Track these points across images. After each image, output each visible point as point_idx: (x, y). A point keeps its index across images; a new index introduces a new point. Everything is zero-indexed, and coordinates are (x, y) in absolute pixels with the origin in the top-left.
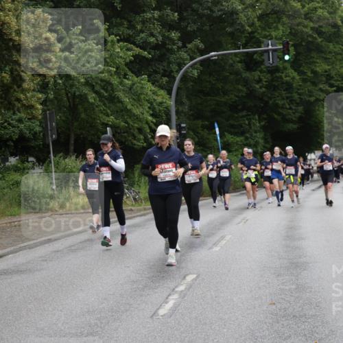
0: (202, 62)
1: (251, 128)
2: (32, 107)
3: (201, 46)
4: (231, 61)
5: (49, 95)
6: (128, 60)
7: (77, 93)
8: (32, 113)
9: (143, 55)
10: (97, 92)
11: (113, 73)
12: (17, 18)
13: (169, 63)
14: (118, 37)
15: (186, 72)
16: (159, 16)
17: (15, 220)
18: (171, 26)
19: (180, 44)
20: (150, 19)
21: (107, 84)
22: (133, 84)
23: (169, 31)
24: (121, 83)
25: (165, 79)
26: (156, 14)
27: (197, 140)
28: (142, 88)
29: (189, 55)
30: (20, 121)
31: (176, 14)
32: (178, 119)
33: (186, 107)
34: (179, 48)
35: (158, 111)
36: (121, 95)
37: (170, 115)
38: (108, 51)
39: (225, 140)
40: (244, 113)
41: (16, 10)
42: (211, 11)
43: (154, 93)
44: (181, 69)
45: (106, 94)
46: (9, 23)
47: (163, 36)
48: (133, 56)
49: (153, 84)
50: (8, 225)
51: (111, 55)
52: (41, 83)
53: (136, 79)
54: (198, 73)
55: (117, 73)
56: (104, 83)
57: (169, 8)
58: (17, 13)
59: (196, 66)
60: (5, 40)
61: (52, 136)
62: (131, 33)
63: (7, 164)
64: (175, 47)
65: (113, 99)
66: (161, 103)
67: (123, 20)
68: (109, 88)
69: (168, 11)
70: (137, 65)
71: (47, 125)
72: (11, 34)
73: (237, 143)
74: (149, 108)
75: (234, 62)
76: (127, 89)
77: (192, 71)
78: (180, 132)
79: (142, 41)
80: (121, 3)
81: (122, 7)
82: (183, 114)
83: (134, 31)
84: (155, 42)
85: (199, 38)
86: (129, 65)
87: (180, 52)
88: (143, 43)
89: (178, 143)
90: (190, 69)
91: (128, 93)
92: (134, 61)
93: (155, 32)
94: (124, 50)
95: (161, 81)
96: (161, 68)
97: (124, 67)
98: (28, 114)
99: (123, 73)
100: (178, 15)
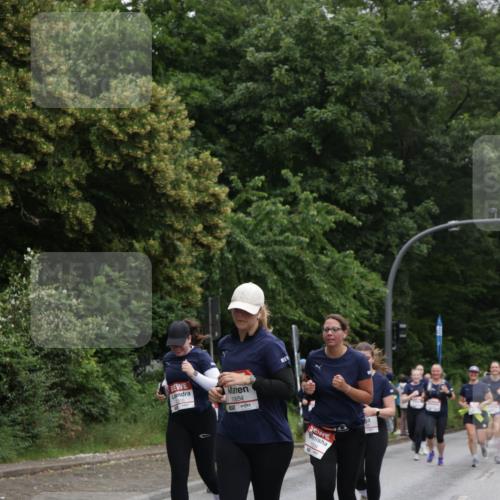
0: (435, 235)
2: (187, 289)
3: (435, 210)
4: (477, 235)
5: (213, 275)
6: (327, 228)
7: (253, 273)
8: (187, 298)
9: (350, 221)
10: (280, 274)
12: (175, 164)
13: (387, 233)
14: (315, 195)
15: (411, 247)
16: (376, 165)
17: (156, 451)
18: (388, 178)
19: (405, 205)
20: (361, 169)
21: (295, 262)
22: (333, 263)
23: (388, 187)
24: (316, 260)
25: (379, 257)
26: (371, 161)
27: (421, 346)
28: (346, 268)
29: (416, 222)
30: (170, 308)
31: (401, 162)
32: (395, 315)
33: (409, 299)
34: (403, 212)
35: (366, 303)
36: (315, 277)
37: (384, 311)
38: (300, 213)
39: (464, 349)
41: (174, 152)
42: (451, 159)
44: (404, 243)
45: (291, 276)
46: (163, 171)
47: (380, 193)
48: (335, 222)
49: (362, 263)
50: (147, 458)
51: (303, 220)
52: (202, 256)
53: (337, 255)
54: (428, 248)
55: (310, 246)
56: (292, 260)
57: (390, 153)
58: (175, 157)
59: (426, 239)
60: (157, 194)
61: (213, 334)
62: (333, 188)
63: (148, 368)
64: (396, 210)
65: (304, 284)
66: (372, 292)
67: (322, 170)
68: (299, 268)
69: (390, 158)
70: (341, 236)
71: (207, 317)
72: (165, 187)
73: (480, 355)
74: (354, 297)
75: (482, 235)
76: (323, 269)
77: (419, 247)
78: (398, 335)
79: (348, 198)
80: (323, 143)
81: (322, 151)
82: (403, 309)
83: (337, 185)
84: (368, 201)
85: (432, 198)
86: (329, 235)
87: (403, 218)
88: (349, 201)
89: (393, 351)
90: (418, 244)
91: (325, 276)
92: (337, 230)
93: (368, 187)
94: (323, 212)
95: (372, 259)
96: (374, 240)
97: (322, 237)
98: (182, 299)
99: (319, 247)
100: (404, 163)
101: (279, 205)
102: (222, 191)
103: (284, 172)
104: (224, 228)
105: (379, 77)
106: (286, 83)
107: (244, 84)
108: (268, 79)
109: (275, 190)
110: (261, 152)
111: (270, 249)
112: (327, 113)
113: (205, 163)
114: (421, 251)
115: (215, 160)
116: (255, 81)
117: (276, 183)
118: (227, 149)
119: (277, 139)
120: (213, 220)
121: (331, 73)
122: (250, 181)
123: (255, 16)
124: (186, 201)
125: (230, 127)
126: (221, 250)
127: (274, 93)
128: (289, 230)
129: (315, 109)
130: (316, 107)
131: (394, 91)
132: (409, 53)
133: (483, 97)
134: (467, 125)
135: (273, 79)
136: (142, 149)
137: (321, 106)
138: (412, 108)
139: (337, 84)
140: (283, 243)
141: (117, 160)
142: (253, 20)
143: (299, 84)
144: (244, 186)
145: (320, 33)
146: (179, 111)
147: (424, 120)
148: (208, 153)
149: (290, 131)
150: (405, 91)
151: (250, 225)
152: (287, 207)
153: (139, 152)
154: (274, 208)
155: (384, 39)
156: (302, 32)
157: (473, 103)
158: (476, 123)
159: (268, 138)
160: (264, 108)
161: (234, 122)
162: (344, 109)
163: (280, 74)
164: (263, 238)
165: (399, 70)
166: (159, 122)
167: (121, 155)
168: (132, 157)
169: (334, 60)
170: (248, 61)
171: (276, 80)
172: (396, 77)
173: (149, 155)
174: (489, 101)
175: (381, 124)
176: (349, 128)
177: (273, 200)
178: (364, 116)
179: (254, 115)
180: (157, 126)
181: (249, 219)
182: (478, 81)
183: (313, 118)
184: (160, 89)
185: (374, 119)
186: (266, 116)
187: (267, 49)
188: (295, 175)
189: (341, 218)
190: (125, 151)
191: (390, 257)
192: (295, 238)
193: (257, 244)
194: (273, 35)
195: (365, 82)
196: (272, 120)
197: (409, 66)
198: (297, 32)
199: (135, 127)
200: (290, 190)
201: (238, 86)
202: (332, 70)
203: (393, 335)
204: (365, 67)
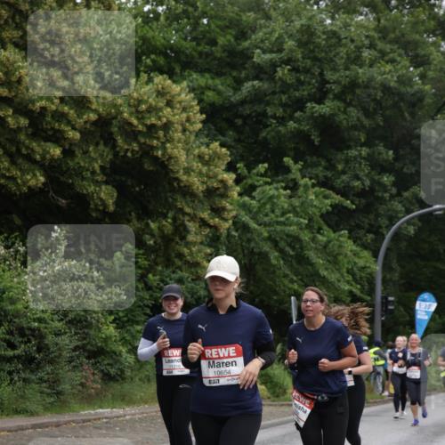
0: (421, 217)
2: (197, 264)
5: (221, 251)
6: (324, 211)
7: (256, 250)
8: (197, 273)
9: (345, 205)
10: (282, 251)
12: (187, 155)
13: (378, 215)
14: (313, 181)
15: (399, 228)
16: (368, 154)
18: (383, 168)
19: (394, 191)
20: (355, 158)
21: (294, 240)
22: (329, 242)
23: (379, 174)
24: (313, 239)
25: (370, 236)
26: (365, 151)
27: (408, 318)
28: (340, 246)
29: (404, 206)
30: (181, 281)
31: (391, 152)
32: (385, 289)
33: (397, 275)
34: (392, 197)
35: (358, 277)
36: (312, 255)
37: (375, 285)
38: (300, 197)
41: (187, 142)
43: (356, 254)
44: (393, 225)
45: (292, 253)
46: (177, 157)
47: (373, 181)
48: (331, 206)
49: (354, 242)
51: (302, 203)
52: (210, 235)
53: (332, 235)
54: (415, 230)
55: (309, 227)
56: (291, 239)
57: (382, 144)
58: (187, 147)
59: (413, 221)
60: (171, 178)
62: (330, 175)
65: (302, 259)
66: (363, 268)
67: (320, 159)
68: (297, 246)
69: (381, 148)
70: (336, 218)
72: (178, 172)
74: (348, 272)
76: (320, 247)
77: (406, 228)
78: (386, 307)
79: (343, 185)
80: (320, 135)
81: (320, 141)
82: (391, 284)
83: (333, 172)
84: (361, 186)
85: (419, 185)
86: (326, 217)
87: (392, 202)
88: (344, 187)
89: (382, 321)
90: (405, 225)
91: (321, 253)
92: (332, 213)
93: (361, 174)
94: (321, 197)
95: (364, 239)
96: (366, 222)
97: (319, 219)
98: (192, 273)
99: (316, 227)
100: (394, 153)
101: (281, 191)
102: (230, 177)
103: (286, 159)
104: (231, 210)
105: (373, 76)
106: (288, 81)
107: (250, 83)
108: (272, 78)
109: (278, 176)
110: (265, 143)
111: (272, 228)
112: (325, 108)
113: (215, 153)
114: (409, 232)
115: (224, 150)
116: (261, 80)
117: (278, 170)
118: (235, 140)
119: (280, 131)
120: (221, 203)
121: (329, 73)
122: (254, 168)
123: (263, 21)
124: (195, 187)
125: (236, 121)
126: (228, 229)
127: (278, 90)
128: (289, 212)
129: (314, 105)
130: (316, 103)
131: (385, 88)
132: (400, 55)
135: (277, 78)
136: (158, 139)
137: (320, 101)
138: (402, 104)
139: (334, 83)
140: (283, 224)
141: (137, 149)
142: (260, 25)
143: (301, 83)
144: (249, 172)
145: (319, 37)
146: (192, 107)
147: (413, 115)
148: (217, 144)
149: (292, 125)
150: (396, 89)
151: (254, 207)
152: (288, 191)
153: (155, 142)
154: (276, 193)
155: (378, 42)
156: (303, 36)
159: (273, 130)
160: (268, 104)
161: (241, 116)
162: (341, 105)
163: (283, 74)
164: (266, 219)
165: (390, 71)
166: (174, 115)
167: (138, 142)
168: (149, 146)
169: (334, 61)
170: (254, 62)
171: (280, 79)
172: (389, 77)
173: (163, 143)
175: (374, 119)
176: (345, 122)
177: (275, 185)
178: (358, 111)
179: (259, 110)
180: (172, 119)
181: (254, 202)
183: (313, 113)
184: (174, 86)
185: (367, 114)
186: (270, 111)
187: (271, 51)
188: (296, 162)
189: (337, 202)
190: (142, 140)
191: (380, 237)
192: (296, 219)
193: (260, 225)
194: (277, 38)
195: (360, 81)
196: (275, 114)
197: (399, 67)
198: (298, 36)
199: (153, 119)
200: (291, 176)
201: (245, 84)
202: (331, 70)
203: (382, 307)
204: (361, 68)
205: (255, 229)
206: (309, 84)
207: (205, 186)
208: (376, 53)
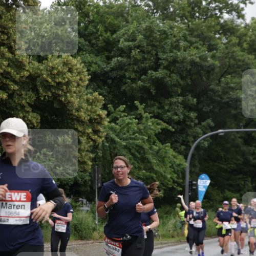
0: (212, 137)
1: (245, 187)
2: (84, 163)
3: (212, 124)
4: (233, 137)
5: (99, 154)
6: (157, 132)
9: (169, 129)
10: (132, 154)
11: (145, 140)
12: (80, 98)
13: (188, 135)
14: (151, 115)
15: (199, 142)
16: (182, 101)
19: (197, 121)
20: (175, 103)
21: (140, 148)
22: (159, 150)
23: (189, 112)
24: (151, 148)
25: (183, 147)
26: (180, 99)
28: (166, 152)
29: (202, 130)
31: (195, 100)
32: (191, 177)
33: (198, 169)
35: (176, 170)
36: (150, 157)
37: (185, 175)
38: (143, 124)
39: (225, 195)
40: (241, 176)
41: (80, 92)
42: (221, 98)
43: (175, 157)
44: (196, 141)
45: (139, 156)
47: (185, 116)
48: (161, 129)
49: (174, 150)
51: (145, 128)
52: (93, 145)
53: (161, 146)
54: (208, 144)
55: (148, 141)
57: (190, 95)
58: (80, 94)
59: (207, 139)
61: (98, 185)
62: (160, 112)
65: (144, 160)
66: (179, 165)
67: (156, 103)
68: (142, 152)
69: (190, 97)
70: (163, 137)
72: (72, 111)
74: (170, 167)
75: (236, 137)
76: (154, 153)
77: (203, 143)
78: (192, 188)
79: (168, 118)
80: (155, 89)
81: (156, 93)
83: (163, 111)
84: (178, 119)
85: (211, 119)
86: (158, 135)
87: (196, 128)
89: (189, 195)
90: (203, 141)
91: (155, 156)
92: (162, 133)
93: (178, 112)
94: (155, 124)
95: (180, 148)
96: (181, 138)
97: (154, 136)
98: (81, 167)
99: (152, 141)
100: (197, 100)
101: (134, 120)
102: (103, 113)
103: (136, 102)
104: (103, 132)
105: (185, 57)
106: (138, 58)
107: (116, 58)
108: (129, 57)
109: (131, 112)
110: (124, 93)
111: (128, 141)
112: (159, 74)
113: (96, 98)
114: (205, 145)
115: (101, 97)
116: (122, 57)
117: (131, 109)
118: (108, 92)
119: (133, 87)
120: (97, 127)
121: (161, 54)
122: (118, 107)
124: (83, 118)
125: (108, 81)
126: (103, 141)
127: (132, 63)
128: (137, 132)
129: (153, 72)
130: (153, 71)
131: (193, 63)
132: (200, 45)
133: (237, 68)
134: (230, 81)
136: (62, 90)
137: (156, 70)
138: (202, 72)
139: (164, 59)
140: (134, 139)
141: (50, 95)
142: (123, 25)
143: (145, 59)
144: (115, 110)
145: (156, 33)
146: (83, 72)
147: (208, 78)
148: (97, 93)
149: (140, 83)
151: (117, 129)
152: (137, 120)
153: (60, 92)
154: (131, 121)
155: (188, 37)
156: (147, 32)
157: (232, 71)
158: (234, 80)
159: (128, 86)
160: (126, 70)
161: (111, 78)
162: (168, 72)
163: (135, 54)
164: (124, 136)
165: (195, 54)
166: (72, 77)
167: (51, 92)
168: (57, 94)
169: (164, 47)
170: (119, 47)
171: (133, 56)
172: (194, 58)
173: (66, 93)
174: (240, 70)
175: (186, 80)
176: (170, 82)
177: (130, 117)
178: (177, 75)
179: (121, 74)
180: (71, 79)
181: (117, 126)
182: (235, 59)
183: (152, 77)
184: (74, 60)
185: (182, 78)
186: (127, 74)
187: (129, 41)
188: (141, 104)
189: (164, 127)
190: (54, 91)
191: (189, 147)
192: (141, 137)
193: (121, 139)
194: (132, 33)
195: (179, 59)
196: (130, 77)
197: (201, 51)
198: (144, 32)
199: (60, 79)
200: (139, 112)
201: (113, 59)
202: (162, 52)
203: (190, 187)
204: (179, 52)
205: (118, 142)
206: (150, 60)
207: (89, 118)
208: (187, 43)
